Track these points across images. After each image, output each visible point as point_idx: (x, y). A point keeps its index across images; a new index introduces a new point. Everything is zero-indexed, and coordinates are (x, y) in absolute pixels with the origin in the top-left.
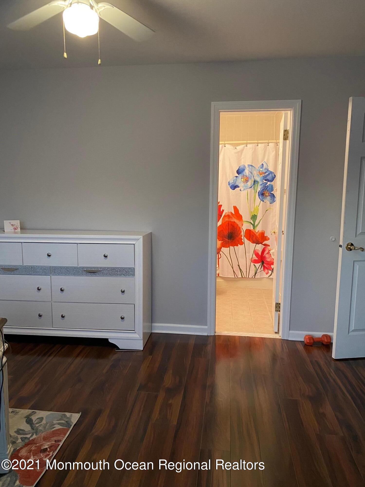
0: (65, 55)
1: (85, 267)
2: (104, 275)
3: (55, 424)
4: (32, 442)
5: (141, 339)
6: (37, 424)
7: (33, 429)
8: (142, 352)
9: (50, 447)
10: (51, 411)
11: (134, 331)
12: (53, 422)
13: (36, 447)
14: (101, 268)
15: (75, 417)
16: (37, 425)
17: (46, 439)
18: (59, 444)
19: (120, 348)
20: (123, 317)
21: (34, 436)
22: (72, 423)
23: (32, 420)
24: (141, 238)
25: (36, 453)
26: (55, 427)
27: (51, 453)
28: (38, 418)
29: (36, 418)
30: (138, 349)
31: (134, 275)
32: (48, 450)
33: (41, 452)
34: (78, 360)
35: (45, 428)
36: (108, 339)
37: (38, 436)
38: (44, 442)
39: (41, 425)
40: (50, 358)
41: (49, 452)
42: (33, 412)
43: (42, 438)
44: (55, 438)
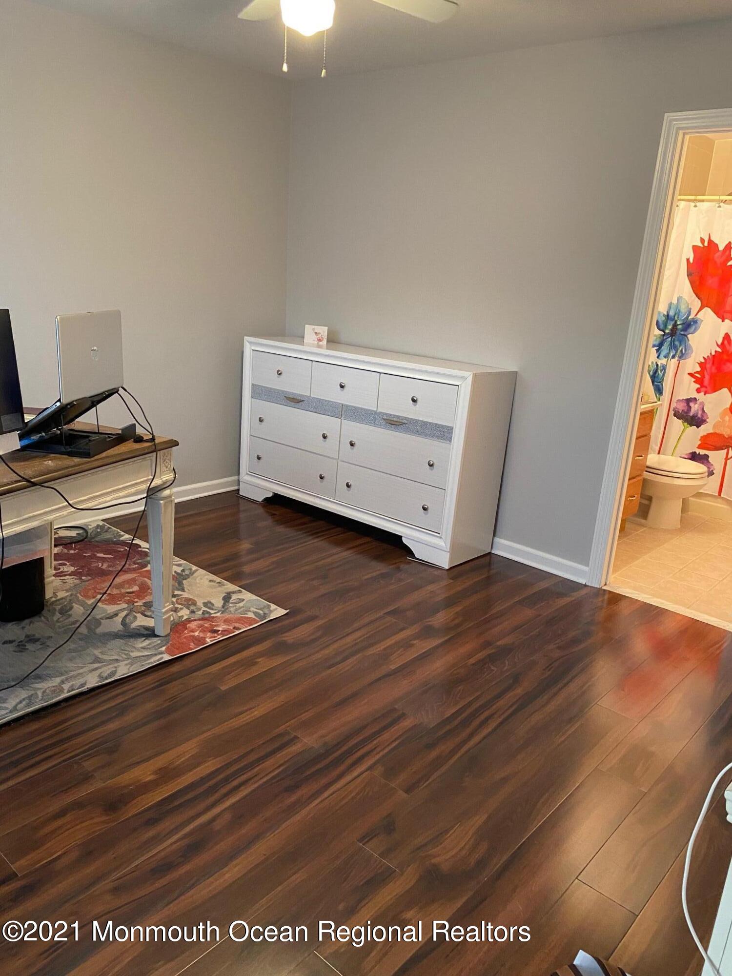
0: (285, 68)
1: (386, 414)
2: (408, 431)
3: (251, 611)
4: (210, 619)
5: (446, 550)
6: (232, 603)
7: (223, 607)
8: (445, 572)
9: (222, 631)
10: (259, 597)
11: (439, 533)
12: (250, 609)
13: (210, 624)
14: (407, 419)
15: (278, 612)
16: (231, 605)
17: (226, 621)
18: (235, 632)
19: (416, 557)
20: (426, 507)
21: (218, 614)
22: (269, 617)
23: (231, 598)
24: (469, 375)
25: (205, 631)
26: (247, 614)
27: (219, 636)
28: (238, 599)
29: (238, 598)
30: (439, 565)
31: (450, 439)
32: (220, 632)
33: (209, 632)
34: (346, 554)
35: (236, 610)
36: (401, 537)
37: (222, 615)
38: (222, 624)
39: (236, 606)
40: (316, 540)
41: (218, 635)
42: (240, 590)
43: (224, 619)
44: (237, 625)
